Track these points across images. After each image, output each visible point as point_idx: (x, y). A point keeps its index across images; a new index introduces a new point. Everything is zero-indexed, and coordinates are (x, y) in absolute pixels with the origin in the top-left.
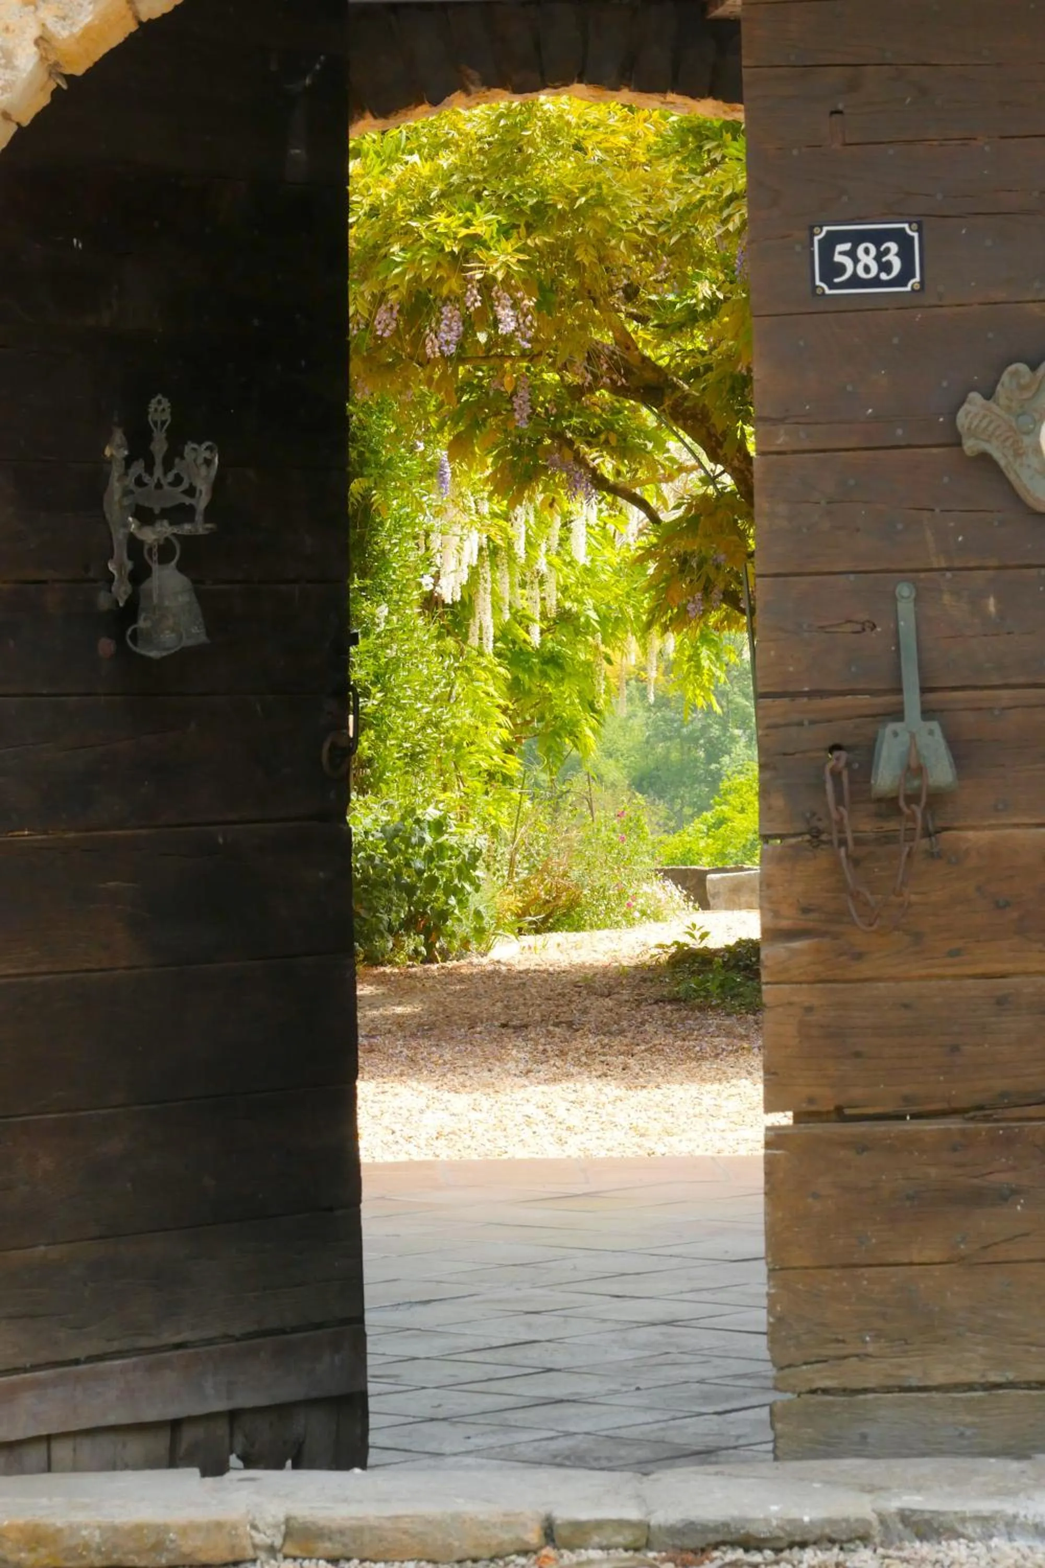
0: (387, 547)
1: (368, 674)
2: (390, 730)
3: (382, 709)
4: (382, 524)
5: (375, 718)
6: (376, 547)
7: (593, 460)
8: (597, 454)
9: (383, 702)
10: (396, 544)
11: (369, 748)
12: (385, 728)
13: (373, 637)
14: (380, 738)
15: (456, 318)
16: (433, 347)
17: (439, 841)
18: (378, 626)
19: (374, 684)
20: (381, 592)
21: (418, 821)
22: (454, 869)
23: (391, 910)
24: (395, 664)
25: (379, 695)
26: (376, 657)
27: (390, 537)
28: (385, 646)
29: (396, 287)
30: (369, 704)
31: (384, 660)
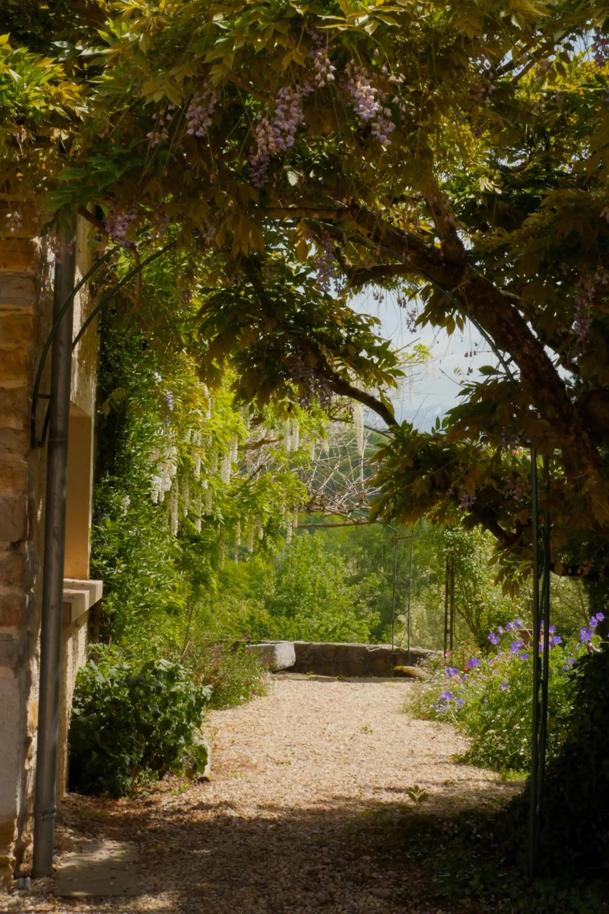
0: (133, 451)
1: (114, 549)
2: (130, 592)
3: (124, 576)
4: (128, 435)
5: (118, 583)
6: (123, 451)
7: (337, 366)
8: (340, 362)
9: (127, 571)
10: (139, 450)
11: (113, 607)
12: (125, 591)
13: (118, 520)
14: (123, 599)
15: (295, 103)
16: (265, 136)
17: (173, 690)
18: (123, 512)
19: (118, 556)
20: (125, 487)
21: (156, 672)
22: (184, 714)
23: (132, 749)
24: (136, 542)
25: (123, 566)
26: (121, 536)
27: (134, 444)
28: (127, 528)
29: (219, 61)
30: (115, 573)
31: (126, 538)
